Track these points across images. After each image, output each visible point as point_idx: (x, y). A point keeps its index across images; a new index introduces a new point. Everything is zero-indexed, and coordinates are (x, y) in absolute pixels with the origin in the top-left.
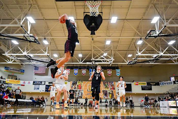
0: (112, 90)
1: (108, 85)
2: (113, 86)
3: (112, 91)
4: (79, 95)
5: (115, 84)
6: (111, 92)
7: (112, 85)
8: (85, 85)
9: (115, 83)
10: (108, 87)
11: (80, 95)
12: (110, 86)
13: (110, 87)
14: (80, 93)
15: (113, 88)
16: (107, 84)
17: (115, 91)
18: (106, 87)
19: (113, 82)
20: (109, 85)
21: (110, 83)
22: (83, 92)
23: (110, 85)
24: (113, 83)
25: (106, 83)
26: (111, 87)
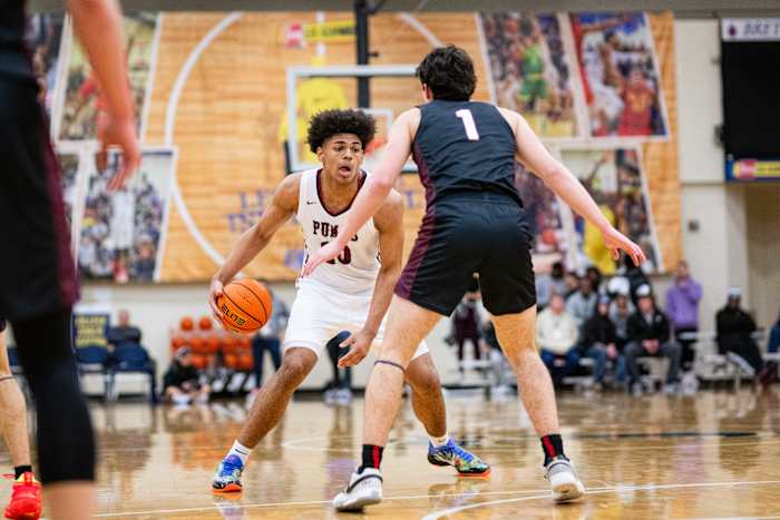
0: (632, 142)
1: (563, 71)
2: (635, 78)
3: (620, 155)
4: (98, 229)
5: (669, 50)
6: (608, 180)
7: (625, 69)
8: (201, 72)
9: (666, 39)
10: (566, 101)
11: (123, 231)
12: (597, 86)
13: (589, 97)
14: (123, 206)
15: (640, 105)
16: (541, 51)
17: (669, 164)
18: (537, 90)
19: (631, 23)
20: (569, 58)
21: (594, 39)
22: (164, 180)
23: (595, 71)
24: (644, 36)
25: (526, 29)
26: (611, 102)
